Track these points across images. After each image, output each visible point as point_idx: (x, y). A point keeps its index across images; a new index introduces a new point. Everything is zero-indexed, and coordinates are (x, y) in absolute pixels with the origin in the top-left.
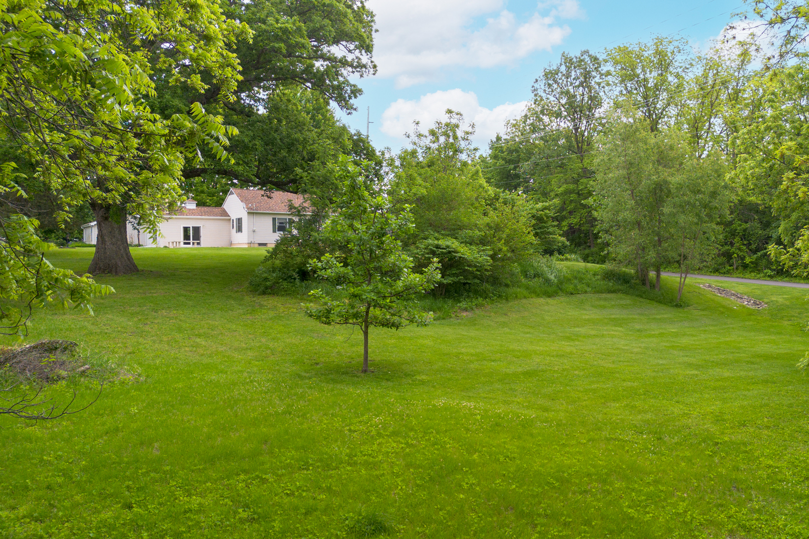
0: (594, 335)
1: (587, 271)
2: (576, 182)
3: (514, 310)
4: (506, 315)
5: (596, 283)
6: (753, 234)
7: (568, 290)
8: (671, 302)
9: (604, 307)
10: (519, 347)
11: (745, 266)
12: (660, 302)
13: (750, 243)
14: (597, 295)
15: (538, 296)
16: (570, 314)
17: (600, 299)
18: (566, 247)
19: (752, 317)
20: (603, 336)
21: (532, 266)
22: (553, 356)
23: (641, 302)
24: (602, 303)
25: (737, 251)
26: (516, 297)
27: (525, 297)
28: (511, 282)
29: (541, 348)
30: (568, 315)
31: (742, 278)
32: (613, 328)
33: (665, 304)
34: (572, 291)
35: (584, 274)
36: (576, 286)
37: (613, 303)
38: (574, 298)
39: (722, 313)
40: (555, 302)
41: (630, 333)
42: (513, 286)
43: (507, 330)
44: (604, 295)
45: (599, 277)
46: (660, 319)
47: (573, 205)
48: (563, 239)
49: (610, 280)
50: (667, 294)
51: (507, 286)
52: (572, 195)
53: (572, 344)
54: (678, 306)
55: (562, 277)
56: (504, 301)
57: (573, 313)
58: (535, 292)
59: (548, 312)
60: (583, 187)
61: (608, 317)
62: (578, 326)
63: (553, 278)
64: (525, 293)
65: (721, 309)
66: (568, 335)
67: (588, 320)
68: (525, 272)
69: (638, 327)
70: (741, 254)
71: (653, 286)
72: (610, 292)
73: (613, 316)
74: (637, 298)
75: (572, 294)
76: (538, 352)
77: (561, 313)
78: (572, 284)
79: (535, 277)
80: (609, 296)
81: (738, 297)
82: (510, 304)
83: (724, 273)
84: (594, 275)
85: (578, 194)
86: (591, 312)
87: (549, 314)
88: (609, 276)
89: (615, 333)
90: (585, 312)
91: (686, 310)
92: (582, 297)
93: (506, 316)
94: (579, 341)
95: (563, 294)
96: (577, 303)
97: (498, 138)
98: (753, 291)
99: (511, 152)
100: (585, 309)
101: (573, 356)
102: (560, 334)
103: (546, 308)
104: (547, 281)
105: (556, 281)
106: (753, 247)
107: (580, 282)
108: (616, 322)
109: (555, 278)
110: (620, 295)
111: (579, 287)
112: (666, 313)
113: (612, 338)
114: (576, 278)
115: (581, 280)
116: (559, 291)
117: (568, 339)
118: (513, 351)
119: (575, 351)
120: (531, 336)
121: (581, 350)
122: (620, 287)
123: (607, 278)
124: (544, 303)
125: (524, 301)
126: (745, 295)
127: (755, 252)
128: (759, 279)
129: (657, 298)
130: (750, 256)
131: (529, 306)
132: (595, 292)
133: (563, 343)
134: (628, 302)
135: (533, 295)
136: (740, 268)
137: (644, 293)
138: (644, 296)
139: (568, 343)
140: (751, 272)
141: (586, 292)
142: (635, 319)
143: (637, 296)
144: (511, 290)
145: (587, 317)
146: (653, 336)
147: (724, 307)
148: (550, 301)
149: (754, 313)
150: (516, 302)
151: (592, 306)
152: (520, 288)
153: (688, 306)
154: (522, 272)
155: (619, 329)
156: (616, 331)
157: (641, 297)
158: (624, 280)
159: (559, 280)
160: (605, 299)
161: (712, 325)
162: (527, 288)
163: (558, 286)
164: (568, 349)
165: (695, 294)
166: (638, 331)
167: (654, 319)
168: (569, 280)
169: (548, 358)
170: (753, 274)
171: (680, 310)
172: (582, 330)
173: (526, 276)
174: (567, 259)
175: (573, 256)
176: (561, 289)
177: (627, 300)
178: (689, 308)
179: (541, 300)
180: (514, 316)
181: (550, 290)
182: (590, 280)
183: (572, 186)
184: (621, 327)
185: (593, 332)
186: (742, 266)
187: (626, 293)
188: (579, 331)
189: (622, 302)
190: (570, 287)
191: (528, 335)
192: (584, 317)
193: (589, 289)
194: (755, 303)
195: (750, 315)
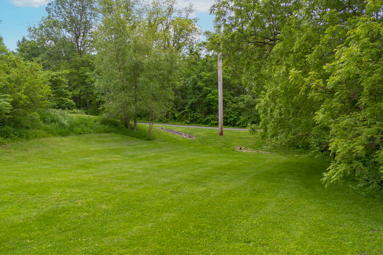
0: (103, 162)
1: (90, 119)
2: (77, 68)
3: (33, 146)
4: (25, 150)
5: (97, 126)
6: (178, 102)
7: (77, 131)
8: (144, 138)
9: (104, 142)
10: (36, 181)
11: (175, 118)
12: (137, 137)
13: (177, 106)
14: (98, 134)
15: (55, 135)
16: (80, 147)
17: (100, 137)
18: (73, 106)
19: (192, 144)
20: (109, 162)
21: (50, 114)
22: (73, 187)
23: (126, 138)
24: (102, 139)
25: (171, 110)
26: (36, 136)
27: (44, 137)
28: (32, 125)
29: (60, 179)
30: (79, 148)
31: (174, 125)
32: (114, 156)
33: (141, 139)
34: (80, 132)
35: (88, 121)
36: (83, 128)
37: (109, 139)
38: (82, 137)
39: (175, 142)
40: (68, 139)
41: (127, 158)
42: (33, 128)
43: (25, 163)
44: (102, 135)
45: (98, 123)
46: (141, 148)
47: (76, 83)
48: (71, 101)
49: (105, 125)
50: (142, 133)
51: (28, 128)
52: (75, 76)
53: (87, 171)
54: (149, 139)
55: (73, 122)
56: (25, 140)
57: (83, 146)
58: (52, 133)
59: (64, 147)
60: (82, 72)
61: (108, 148)
62: (88, 156)
63: (66, 123)
64: (44, 133)
65: (174, 140)
66: (81, 163)
67: (95, 151)
68: (44, 119)
69: (130, 154)
70: (173, 112)
71: (132, 129)
72: (106, 132)
73: (112, 148)
74: (123, 136)
75: (80, 134)
76: (57, 184)
77: (73, 147)
78: (80, 127)
79: (52, 122)
80: (106, 135)
81: (179, 134)
82: (30, 142)
83: (165, 122)
84: (95, 121)
85: (79, 75)
86: (96, 145)
87: (64, 148)
88: (104, 122)
89: (116, 159)
90: (91, 146)
91: (154, 142)
92: (88, 135)
93: (26, 152)
94: (92, 168)
95: (73, 134)
96: (84, 140)
97: (24, 39)
98: (186, 130)
99: (33, 48)
100: (91, 144)
101: (93, 184)
102: (75, 164)
103: (61, 144)
104: (62, 125)
105: (68, 125)
106: (179, 108)
107: (86, 126)
108: (116, 152)
109: (68, 123)
110: (113, 134)
111: (85, 129)
112: (144, 144)
113: (117, 163)
114: (82, 123)
115: (86, 125)
116: (71, 132)
117: (82, 167)
118: (29, 186)
119: (92, 178)
120: (49, 167)
121: (97, 176)
122: (113, 129)
123: (104, 123)
124: (59, 140)
125: (43, 139)
126: (183, 132)
127: (180, 111)
128: (182, 125)
129: (136, 135)
130: (177, 113)
131: (48, 143)
132: (96, 133)
133: (80, 171)
134: (119, 138)
135: (50, 135)
136: (172, 119)
137: (128, 132)
138: (128, 134)
139: (84, 171)
140: (178, 121)
141: (90, 133)
142: (126, 149)
143: (124, 134)
144: (30, 132)
145: (94, 149)
146: (142, 159)
147: (175, 139)
148: (64, 139)
149: (191, 142)
150: (36, 140)
151: (96, 142)
152: (39, 130)
153: (155, 139)
154: (41, 118)
155: (119, 156)
156: (117, 157)
157: (126, 135)
158: (115, 124)
159: (70, 124)
160: (104, 137)
161: (173, 150)
162: (46, 130)
163: (70, 129)
164: (86, 177)
165: (157, 133)
166: (132, 156)
167: (137, 148)
168: (78, 125)
169: (68, 190)
170: (179, 123)
171: (151, 142)
172: (93, 159)
173: (45, 121)
174: (74, 113)
175: (78, 111)
176: (72, 131)
177: (118, 137)
178: (155, 140)
179: (58, 139)
180: (34, 151)
181: (64, 131)
182: (93, 124)
183: (74, 71)
184: (119, 154)
185: (101, 160)
186: (173, 118)
187: (117, 133)
188: (90, 160)
189: (115, 138)
190: (79, 130)
191: (46, 167)
192: (91, 149)
193: (93, 131)
194: (189, 137)
195: (190, 143)
